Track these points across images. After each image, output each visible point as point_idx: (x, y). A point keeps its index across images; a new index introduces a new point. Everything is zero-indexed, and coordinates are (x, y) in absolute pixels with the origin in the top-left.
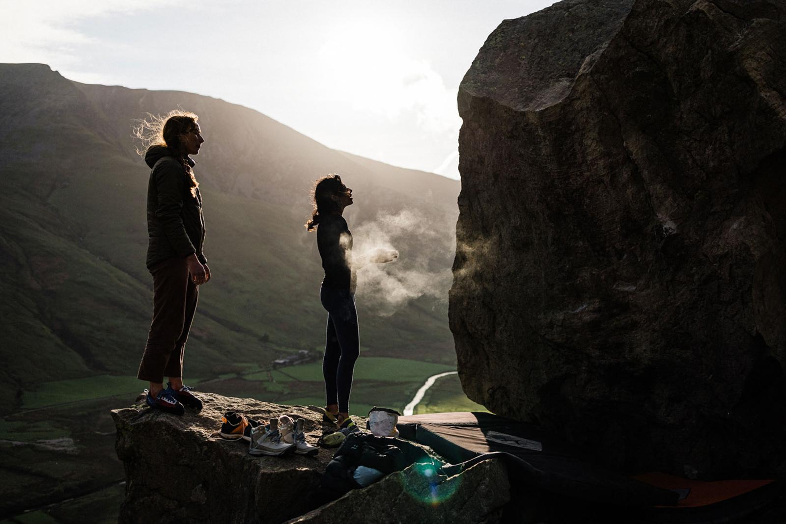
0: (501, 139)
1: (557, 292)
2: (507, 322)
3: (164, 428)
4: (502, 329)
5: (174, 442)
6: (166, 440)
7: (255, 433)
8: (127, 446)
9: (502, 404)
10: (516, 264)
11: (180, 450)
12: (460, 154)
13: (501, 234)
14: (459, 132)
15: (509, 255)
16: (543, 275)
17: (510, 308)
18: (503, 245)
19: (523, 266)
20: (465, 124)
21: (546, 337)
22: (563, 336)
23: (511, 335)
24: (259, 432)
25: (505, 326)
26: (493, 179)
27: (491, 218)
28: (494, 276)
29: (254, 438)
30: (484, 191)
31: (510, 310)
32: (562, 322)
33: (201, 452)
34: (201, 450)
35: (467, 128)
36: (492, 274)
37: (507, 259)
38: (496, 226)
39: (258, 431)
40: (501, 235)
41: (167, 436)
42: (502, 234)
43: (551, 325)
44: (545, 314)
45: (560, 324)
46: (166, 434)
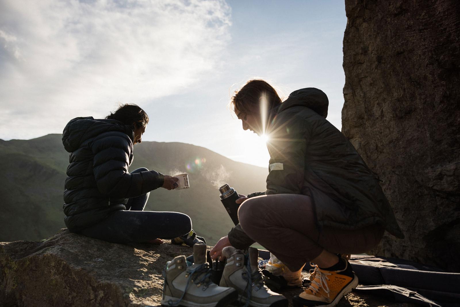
0: (387, 22)
1: (446, 146)
2: (390, 181)
3: (53, 264)
4: (385, 188)
5: (64, 285)
6: (54, 282)
7: (171, 268)
8: (8, 290)
9: (384, 251)
10: (398, 131)
11: (70, 297)
12: (344, 54)
13: (382, 109)
14: (344, 33)
15: (390, 126)
16: (428, 135)
17: (393, 170)
18: (385, 118)
19: (405, 132)
20: (351, 23)
21: (435, 188)
22: (455, 184)
23: (394, 192)
24: (176, 267)
25: (389, 184)
26: (377, 63)
27: (373, 98)
28: (377, 146)
29: (168, 277)
30: (366, 77)
31: (393, 172)
32: (454, 171)
33: (96, 301)
34: (96, 296)
35: (352, 27)
36: (375, 145)
37: (389, 129)
38: (378, 104)
39: (174, 266)
40: (382, 111)
41: (56, 276)
42: (384, 110)
43: (440, 177)
44: (432, 167)
45: (451, 174)
46: (55, 274)
